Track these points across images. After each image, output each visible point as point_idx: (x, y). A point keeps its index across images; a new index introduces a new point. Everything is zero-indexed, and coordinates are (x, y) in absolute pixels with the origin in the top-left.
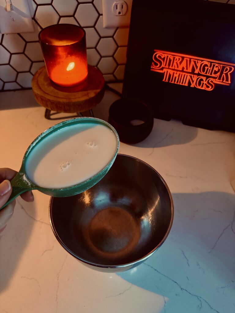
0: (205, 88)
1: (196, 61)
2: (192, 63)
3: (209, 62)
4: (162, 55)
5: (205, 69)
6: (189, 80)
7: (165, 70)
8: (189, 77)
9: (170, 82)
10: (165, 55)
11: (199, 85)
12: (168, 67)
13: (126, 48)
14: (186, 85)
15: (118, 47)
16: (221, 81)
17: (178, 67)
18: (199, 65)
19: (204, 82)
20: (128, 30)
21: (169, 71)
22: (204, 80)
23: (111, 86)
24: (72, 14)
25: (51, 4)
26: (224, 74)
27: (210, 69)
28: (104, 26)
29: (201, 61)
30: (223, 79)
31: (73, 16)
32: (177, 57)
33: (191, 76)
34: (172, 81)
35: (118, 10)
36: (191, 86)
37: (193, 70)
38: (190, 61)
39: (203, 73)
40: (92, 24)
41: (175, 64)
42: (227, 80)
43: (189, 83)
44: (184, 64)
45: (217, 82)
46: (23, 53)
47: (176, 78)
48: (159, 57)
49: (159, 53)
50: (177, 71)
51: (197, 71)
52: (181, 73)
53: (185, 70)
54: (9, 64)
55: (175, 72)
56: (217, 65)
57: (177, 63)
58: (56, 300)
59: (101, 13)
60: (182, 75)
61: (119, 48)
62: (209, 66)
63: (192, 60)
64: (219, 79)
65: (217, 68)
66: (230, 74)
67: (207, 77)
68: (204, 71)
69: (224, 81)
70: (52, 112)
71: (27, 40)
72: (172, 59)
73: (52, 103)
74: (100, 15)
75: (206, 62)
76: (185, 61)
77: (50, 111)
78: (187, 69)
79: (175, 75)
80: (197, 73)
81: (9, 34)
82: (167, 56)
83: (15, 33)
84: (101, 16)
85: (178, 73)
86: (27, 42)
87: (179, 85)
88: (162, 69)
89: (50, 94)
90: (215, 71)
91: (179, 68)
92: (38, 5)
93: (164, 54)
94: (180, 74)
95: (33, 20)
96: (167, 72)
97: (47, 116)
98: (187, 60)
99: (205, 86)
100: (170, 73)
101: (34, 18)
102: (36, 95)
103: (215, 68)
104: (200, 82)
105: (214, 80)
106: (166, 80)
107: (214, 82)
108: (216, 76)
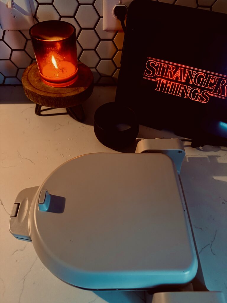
1: (192, 71)
2: (187, 73)
3: (204, 73)
4: (155, 63)
5: (201, 80)
6: (183, 91)
7: (159, 79)
8: (183, 87)
9: (162, 91)
10: (158, 63)
11: (194, 97)
12: (161, 76)
14: (180, 95)
15: (117, 50)
16: (217, 94)
18: (194, 76)
21: (162, 80)
24: (72, 14)
25: (52, 4)
26: (220, 87)
27: (206, 81)
28: (104, 28)
29: (196, 72)
30: (219, 92)
31: (73, 17)
33: (185, 87)
34: (165, 91)
36: (185, 97)
37: (188, 80)
38: (185, 72)
39: (198, 85)
40: (92, 26)
41: (168, 72)
42: (223, 93)
43: (183, 94)
44: (178, 74)
46: (24, 50)
47: (169, 87)
48: (152, 64)
49: (152, 61)
50: (171, 80)
51: (191, 82)
52: (175, 83)
53: (179, 80)
54: (10, 59)
55: (169, 82)
56: (213, 77)
57: (170, 72)
60: (175, 85)
62: (205, 77)
63: (187, 70)
64: (215, 92)
67: (202, 89)
69: (220, 94)
72: (166, 67)
73: (43, 98)
74: (100, 17)
76: (179, 71)
78: (181, 79)
79: (168, 85)
81: (10, 30)
82: (161, 65)
83: (16, 30)
85: (172, 82)
86: (27, 40)
87: (172, 95)
88: (155, 78)
89: (40, 89)
90: (211, 82)
91: (173, 78)
92: (39, 4)
94: (173, 84)
95: (34, 19)
96: (160, 80)
97: (38, 112)
98: (181, 70)
99: (200, 98)
100: (163, 82)
101: (34, 17)
102: (26, 91)
103: (211, 80)
104: (194, 94)
105: (209, 93)
106: (158, 89)
107: (209, 95)
108: (212, 88)
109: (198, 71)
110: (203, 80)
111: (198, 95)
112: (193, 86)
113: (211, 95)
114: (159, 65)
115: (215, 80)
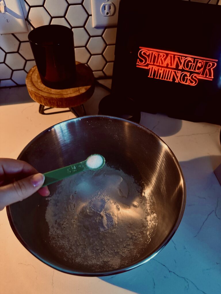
0: (189, 83)
1: (181, 57)
2: (176, 59)
3: (192, 58)
4: (147, 52)
5: (189, 64)
6: (174, 76)
7: (150, 67)
8: (173, 73)
9: (155, 78)
11: (184, 81)
12: (153, 64)
13: (115, 46)
14: (171, 80)
15: (106, 45)
16: (205, 76)
17: (162, 63)
18: (183, 61)
19: (188, 78)
20: (116, 29)
21: (154, 67)
22: (188, 76)
23: (101, 82)
24: (62, 15)
25: (43, 6)
26: (207, 70)
27: (194, 65)
28: (93, 26)
29: (184, 58)
30: (206, 75)
31: (64, 17)
32: (161, 54)
33: (175, 72)
34: (157, 77)
35: (106, 11)
36: (176, 82)
37: (177, 66)
38: (174, 58)
39: (187, 69)
40: (82, 25)
41: (159, 60)
42: (210, 75)
43: (174, 79)
44: (168, 60)
45: (200, 77)
46: (18, 52)
47: (160, 74)
49: (144, 50)
50: (162, 67)
51: (180, 67)
52: (166, 69)
53: (169, 66)
54: (4, 62)
55: (160, 68)
56: (200, 61)
57: (161, 59)
58: (52, 285)
59: (90, 14)
60: (166, 71)
61: (108, 46)
62: (192, 62)
63: (176, 56)
65: (201, 64)
66: (213, 69)
67: (191, 73)
68: (187, 67)
69: (207, 77)
70: (46, 107)
71: (21, 40)
72: (157, 55)
73: (46, 99)
74: (89, 15)
75: (189, 58)
76: (169, 58)
77: (44, 106)
78: (171, 65)
79: (160, 71)
80: (181, 68)
81: (3, 34)
82: (152, 53)
83: (10, 34)
84: (90, 17)
85: (163, 69)
86: (20, 42)
87: (164, 80)
88: (147, 65)
89: (43, 90)
90: (198, 66)
91: (164, 64)
92: (30, 7)
93: (149, 51)
94: (164, 70)
95: (26, 21)
96: (152, 68)
97: (42, 111)
98: (171, 57)
99: (189, 81)
100: (155, 70)
101: (27, 20)
102: (30, 92)
103: (198, 64)
104: (184, 78)
105: (197, 76)
106: (151, 76)
107: (197, 77)
108: (200, 71)
109: (186, 57)
110: (191, 65)
111: (187, 79)
112: (182, 70)
113: (199, 78)
114: (150, 54)
115: (202, 64)
